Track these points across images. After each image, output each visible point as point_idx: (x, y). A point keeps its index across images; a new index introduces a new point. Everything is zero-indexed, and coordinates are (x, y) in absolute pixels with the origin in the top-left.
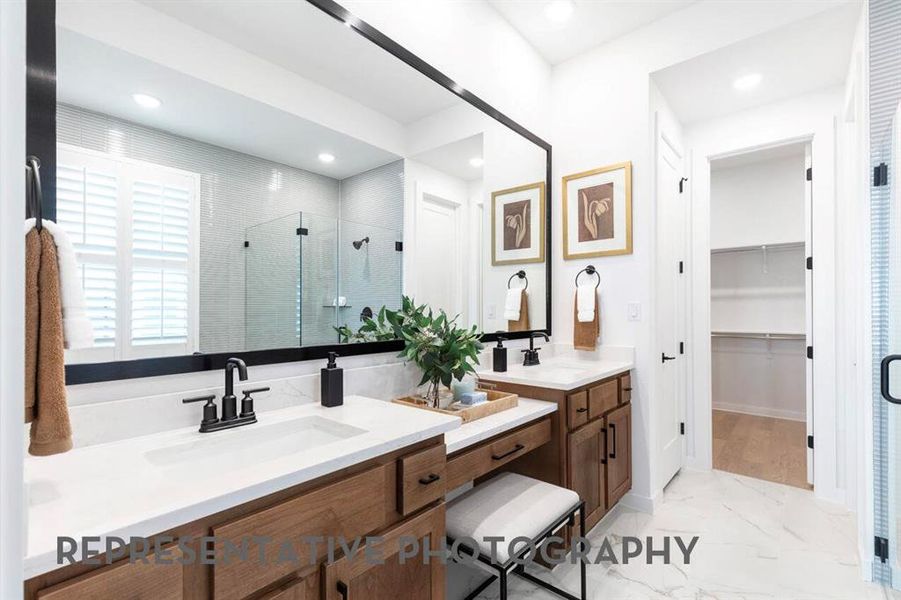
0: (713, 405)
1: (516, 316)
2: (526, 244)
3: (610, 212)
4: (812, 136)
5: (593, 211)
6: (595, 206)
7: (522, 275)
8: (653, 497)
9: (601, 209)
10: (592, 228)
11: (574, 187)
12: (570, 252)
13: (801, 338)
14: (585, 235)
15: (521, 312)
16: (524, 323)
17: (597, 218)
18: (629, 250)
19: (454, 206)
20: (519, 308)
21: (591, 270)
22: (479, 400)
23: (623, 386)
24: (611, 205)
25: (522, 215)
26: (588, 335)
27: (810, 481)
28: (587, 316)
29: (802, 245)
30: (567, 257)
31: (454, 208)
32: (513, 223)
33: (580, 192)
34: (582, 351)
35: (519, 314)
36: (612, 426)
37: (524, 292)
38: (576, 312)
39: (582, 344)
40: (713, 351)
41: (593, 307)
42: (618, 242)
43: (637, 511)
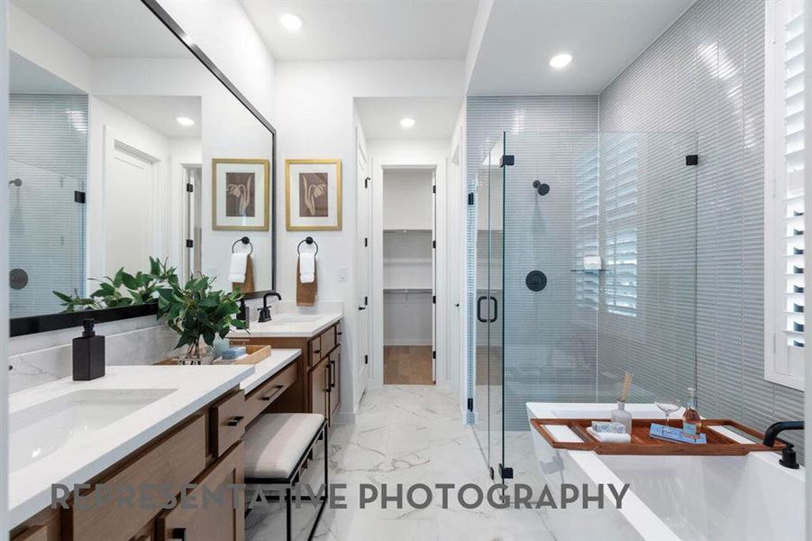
0: (384, 342)
1: (241, 278)
2: (250, 212)
3: (325, 196)
4: (436, 166)
5: (312, 193)
6: (313, 189)
7: (245, 241)
8: (355, 411)
9: (318, 192)
10: (310, 205)
11: (296, 170)
12: (293, 224)
13: (429, 291)
14: (305, 212)
15: (246, 275)
16: (249, 284)
17: (315, 200)
18: (339, 228)
19: (152, 161)
20: (245, 272)
21: (309, 241)
22: (241, 354)
23: (338, 331)
24: (326, 190)
25: (246, 185)
26: (307, 294)
27: (434, 380)
28: (307, 278)
29: (430, 232)
30: (289, 229)
31: (152, 163)
32: (237, 192)
33: (301, 175)
34: (303, 308)
35: (244, 277)
36: (333, 362)
37: (249, 257)
38: (299, 275)
39: (302, 301)
40: (384, 303)
41: (313, 271)
42: (331, 220)
43: (344, 425)
